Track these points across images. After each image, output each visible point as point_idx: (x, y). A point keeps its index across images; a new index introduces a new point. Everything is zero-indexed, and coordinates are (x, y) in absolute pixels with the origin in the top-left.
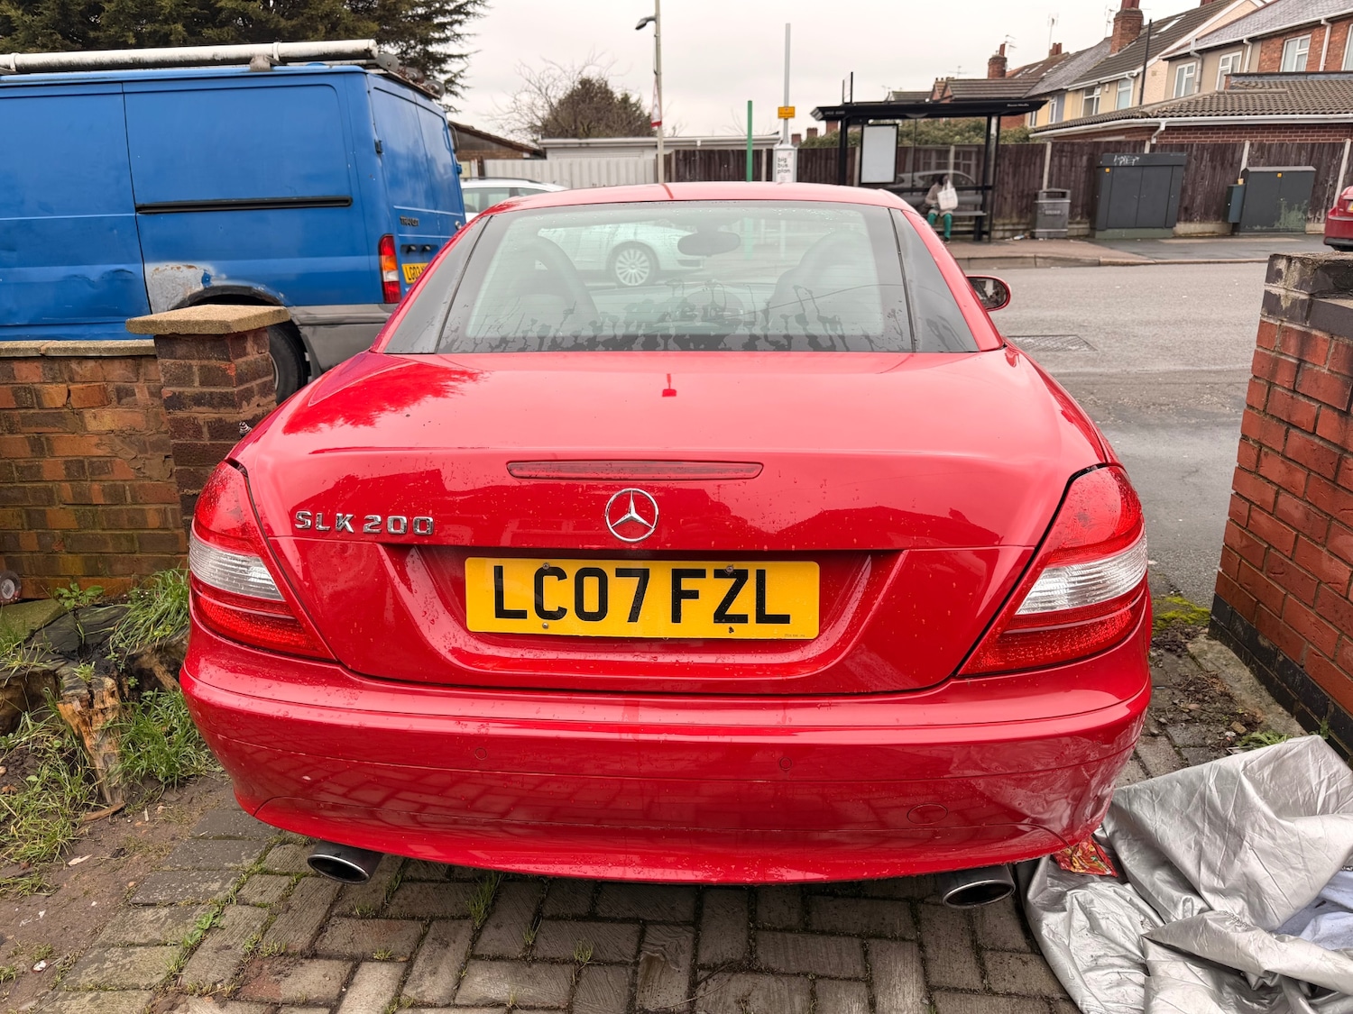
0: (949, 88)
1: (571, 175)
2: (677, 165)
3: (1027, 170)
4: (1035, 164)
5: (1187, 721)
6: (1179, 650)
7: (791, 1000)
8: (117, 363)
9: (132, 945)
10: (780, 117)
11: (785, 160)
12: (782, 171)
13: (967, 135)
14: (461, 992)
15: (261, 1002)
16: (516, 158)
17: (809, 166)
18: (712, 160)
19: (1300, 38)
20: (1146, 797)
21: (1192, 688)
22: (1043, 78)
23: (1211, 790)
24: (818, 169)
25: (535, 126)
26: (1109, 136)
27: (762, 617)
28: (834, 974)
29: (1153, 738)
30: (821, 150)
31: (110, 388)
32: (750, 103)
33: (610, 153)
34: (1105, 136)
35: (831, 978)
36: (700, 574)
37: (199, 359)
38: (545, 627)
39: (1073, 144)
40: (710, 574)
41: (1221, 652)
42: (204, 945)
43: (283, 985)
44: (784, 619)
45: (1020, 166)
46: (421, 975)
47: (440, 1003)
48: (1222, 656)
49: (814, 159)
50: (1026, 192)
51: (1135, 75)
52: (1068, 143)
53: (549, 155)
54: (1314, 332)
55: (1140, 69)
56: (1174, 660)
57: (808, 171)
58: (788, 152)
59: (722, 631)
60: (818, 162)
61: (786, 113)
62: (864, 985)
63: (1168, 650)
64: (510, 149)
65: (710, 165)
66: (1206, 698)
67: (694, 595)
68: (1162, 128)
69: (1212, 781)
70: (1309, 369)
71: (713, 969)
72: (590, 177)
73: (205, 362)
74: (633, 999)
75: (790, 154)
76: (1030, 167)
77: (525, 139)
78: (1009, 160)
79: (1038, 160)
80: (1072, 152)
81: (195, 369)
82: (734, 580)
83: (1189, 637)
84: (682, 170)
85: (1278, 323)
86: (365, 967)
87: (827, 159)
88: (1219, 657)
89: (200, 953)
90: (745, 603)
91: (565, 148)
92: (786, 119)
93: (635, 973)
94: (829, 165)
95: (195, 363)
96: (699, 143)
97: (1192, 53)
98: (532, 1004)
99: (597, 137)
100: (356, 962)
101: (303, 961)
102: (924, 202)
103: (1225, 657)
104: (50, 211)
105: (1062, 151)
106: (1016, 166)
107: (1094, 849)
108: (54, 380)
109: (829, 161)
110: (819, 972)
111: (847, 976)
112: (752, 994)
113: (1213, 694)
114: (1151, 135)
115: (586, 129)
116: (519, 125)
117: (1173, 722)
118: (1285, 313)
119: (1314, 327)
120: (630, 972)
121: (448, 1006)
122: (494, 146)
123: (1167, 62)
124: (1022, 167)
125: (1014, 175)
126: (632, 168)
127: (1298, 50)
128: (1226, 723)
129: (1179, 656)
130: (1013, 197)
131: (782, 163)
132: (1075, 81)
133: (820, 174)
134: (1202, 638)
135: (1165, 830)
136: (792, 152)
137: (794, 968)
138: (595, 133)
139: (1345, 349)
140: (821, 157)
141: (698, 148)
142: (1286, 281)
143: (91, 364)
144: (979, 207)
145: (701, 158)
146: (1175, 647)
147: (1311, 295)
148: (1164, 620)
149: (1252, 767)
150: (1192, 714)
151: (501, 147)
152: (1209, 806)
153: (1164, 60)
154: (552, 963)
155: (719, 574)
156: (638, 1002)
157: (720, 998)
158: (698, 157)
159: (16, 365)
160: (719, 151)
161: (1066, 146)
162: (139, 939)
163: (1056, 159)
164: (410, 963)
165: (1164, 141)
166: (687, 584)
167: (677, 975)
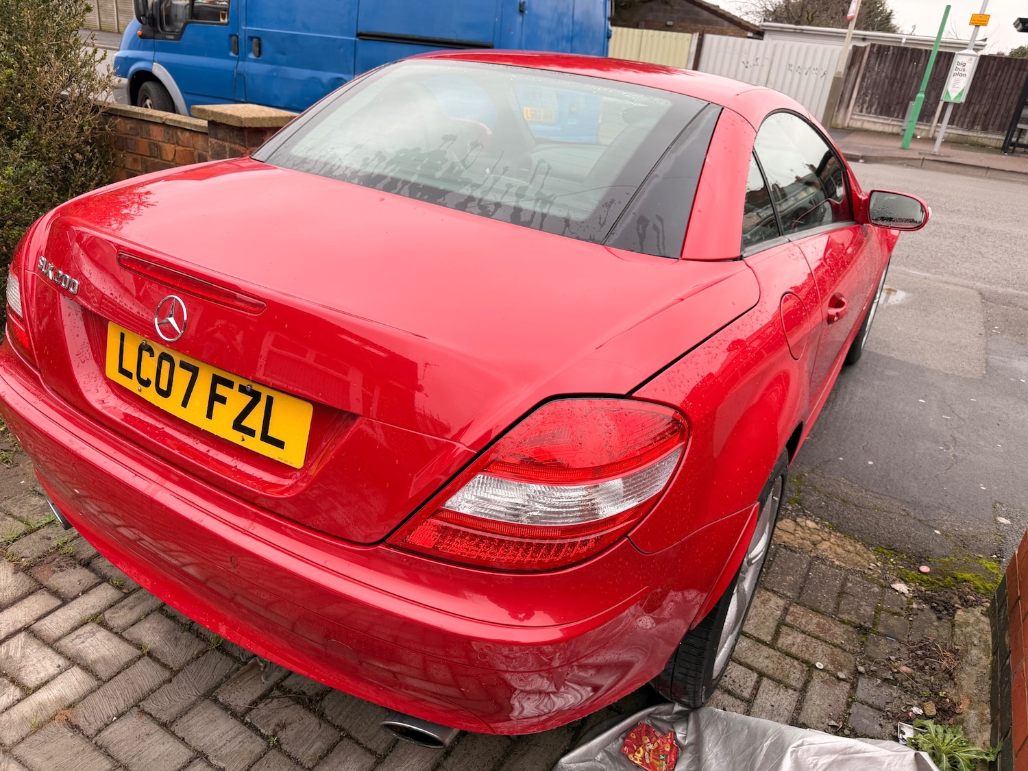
1: (774, 54)
2: (869, 57)
5: (885, 680)
6: (945, 612)
7: (313, 743)
8: (200, 135)
9: (11, 515)
10: (971, 24)
11: (964, 65)
12: (958, 74)
14: (131, 629)
15: (36, 581)
16: (741, 36)
17: (999, 75)
18: (904, 57)
20: (720, 728)
21: (919, 652)
23: (761, 750)
24: (1007, 79)
25: (768, 10)
27: (265, 438)
28: (362, 740)
29: (836, 681)
30: (1016, 60)
31: (196, 154)
32: (948, 7)
33: (819, 40)
35: (357, 742)
36: (229, 384)
37: (230, 142)
38: (140, 391)
40: (236, 387)
41: (981, 631)
42: (39, 531)
43: (54, 576)
44: (280, 444)
46: (123, 607)
47: (115, 630)
48: (979, 635)
49: (1006, 68)
53: (766, 36)
56: (930, 619)
57: (997, 79)
58: (970, 57)
59: (236, 437)
60: (1010, 71)
61: (979, 21)
62: (375, 760)
63: (933, 608)
64: (738, 28)
65: (900, 60)
66: (927, 667)
67: (223, 400)
69: (768, 742)
71: (286, 692)
72: (789, 58)
73: (233, 146)
74: (218, 686)
75: (971, 59)
77: (755, 20)
81: (227, 149)
82: (250, 398)
83: (967, 604)
84: (872, 62)
86: (105, 585)
87: (1019, 70)
88: (975, 635)
89: (33, 536)
90: (254, 420)
91: (782, 31)
92: (977, 26)
93: (238, 669)
94: (1020, 76)
95: (227, 144)
96: (904, 41)
98: (159, 657)
99: (818, 26)
100: (104, 579)
101: (77, 566)
103: (981, 637)
104: (308, 30)
107: (668, 750)
108: (169, 142)
109: (1021, 72)
110: (353, 734)
111: (370, 746)
112: (293, 725)
113: (937, 667)
115: (810, 18)
116: (753, 8)
117: (873, 675)
120: (235, 667)
121: (116, 633)
122: (726, 24)
126: (828, 55)
128: (923, 699)
129: (939, 619)
131: (960, 67)
133: (1008, 83)
134: (977, 611)
135: (711, 764)
136: (974, 58)
137: (338, 722)
138: (817, 22)
140: (1014, 67)
141: (902, 45)
143: (187, 134)
145: (893, 54)
146: (941, 608)
148: (956, 578)
149: (808, 750)
150: (897, 676)
151: (732, 25)
152: (751, 764)
154: (197, 636)
155: (242, 389)
156: (218, 691)
157: (270, 716)
158: (890, 53)
159: (152, 127)
160: (913, 50)
162: (16, 511)
164: (127, 595)
166: (221, 390)
167: (259, 685)
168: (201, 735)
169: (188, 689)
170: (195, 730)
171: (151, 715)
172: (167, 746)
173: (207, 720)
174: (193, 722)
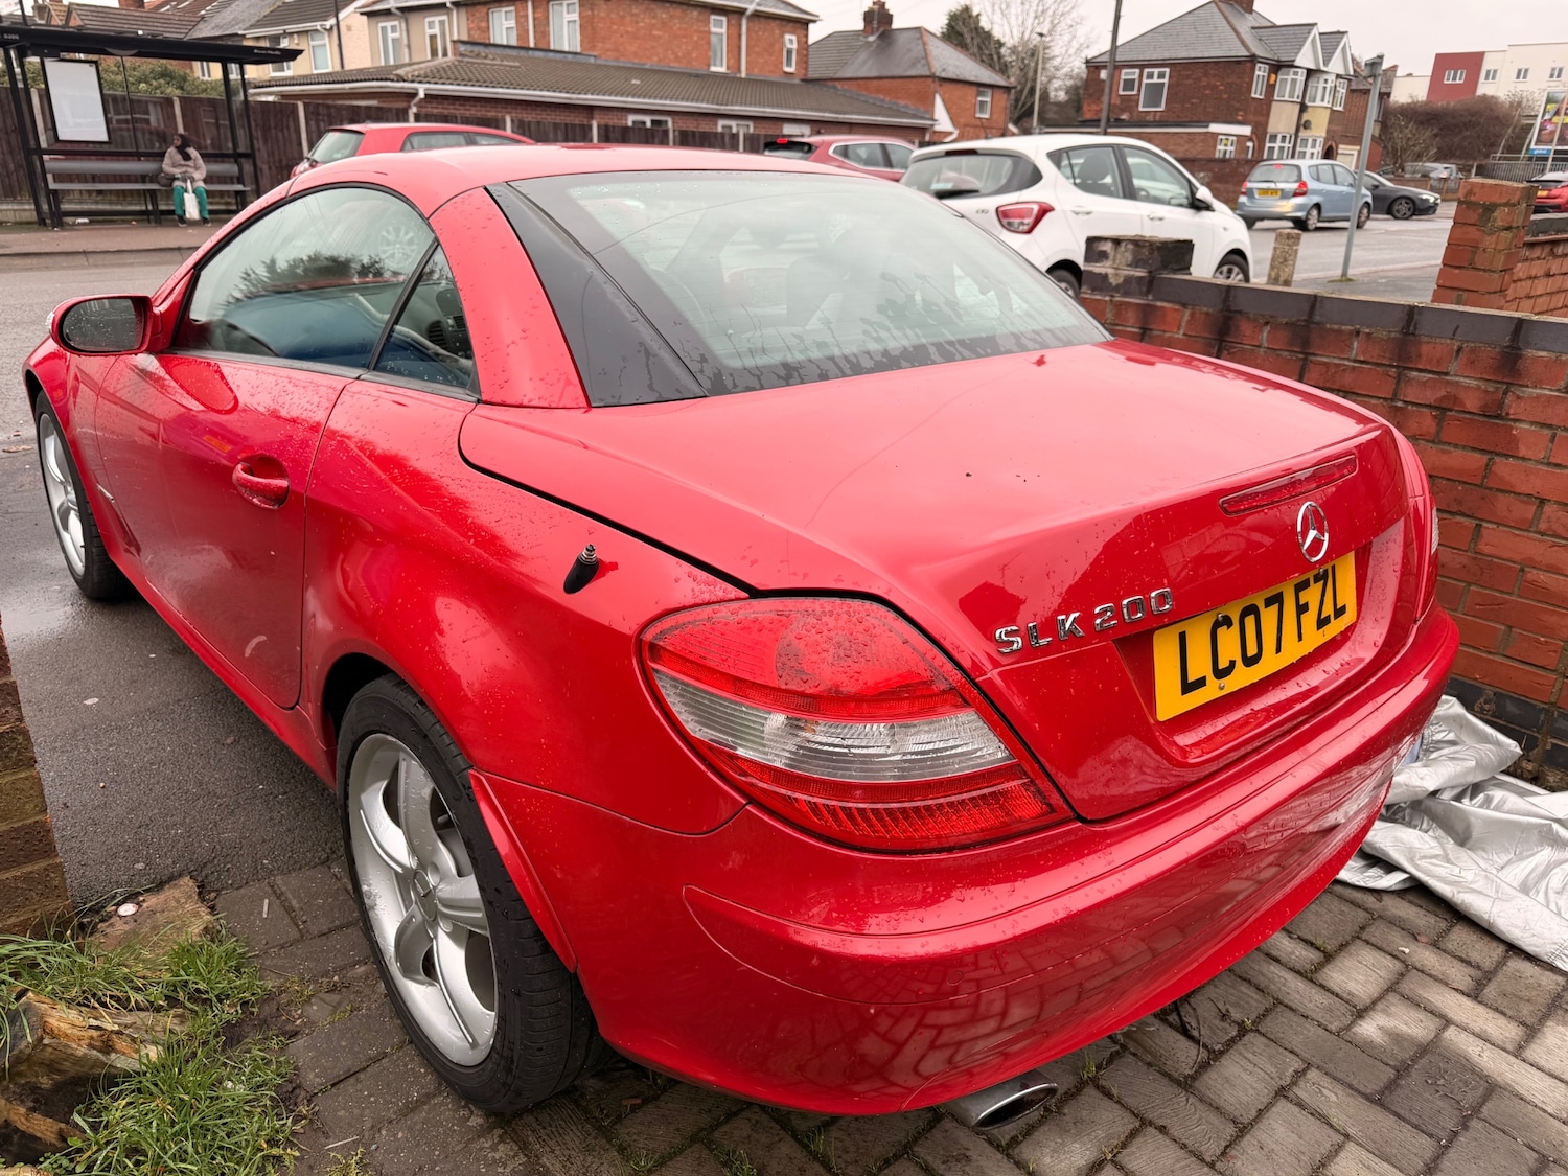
0: (74, 14)
3: (280, 134)
4: (288, 128)
13: (154, 83)
19: (504, 10)
22: (203, 17)
26: (357, 99)
34: (351, 99)
39: (328, 107)
45: (270, 128)
50: (284, 163)
51: (328, 27)
52: (323, 105)
54: (1159, 304)
55: (332, 21)
68: (422, 95)
70: (1157, 336)
76: (282, 130)
78: (255, 121)
79: (291, 124)
80: (329, 115)
85: (1107, 298)
97: (394, 11)
102: (161, 170)
105: (318, 114)
106: (266, 130)
114: (409, 102)
118: (1117, 288)
119: (1157, 298)
123: (365, 17)
124: (273, 131)
125: (266, 142)
127: (504, 22)
130: (270, 168)
132: (252, 27)
139: (1203, 316)
142: (1114, 260)
144: (235, 180)
147: (1150, 272)
153: (362, 14)
157: (1209, 1026)
161: (320, 108)
163: (312, 123)
165: (424, 110)
167: (1162, 1033)
168: (1251, 1092)
169: (1176, 1106)
170: (1245, 1098)
171: (1227, 1147)
172: (1276, 1125)
173: (1226, 1085)
174: (1232, 1100)
